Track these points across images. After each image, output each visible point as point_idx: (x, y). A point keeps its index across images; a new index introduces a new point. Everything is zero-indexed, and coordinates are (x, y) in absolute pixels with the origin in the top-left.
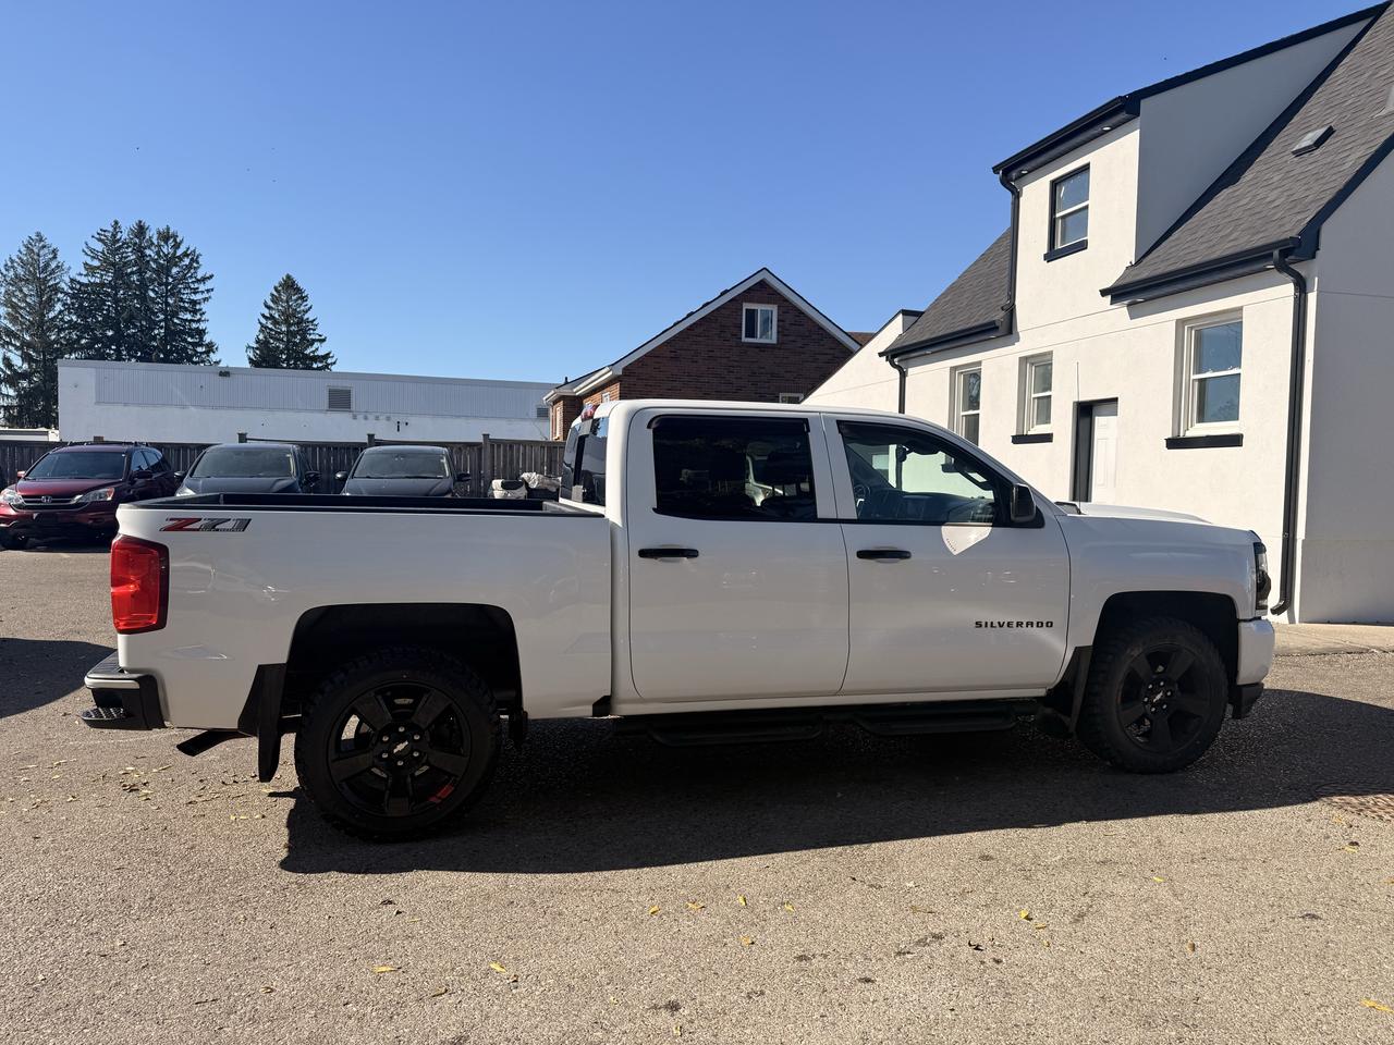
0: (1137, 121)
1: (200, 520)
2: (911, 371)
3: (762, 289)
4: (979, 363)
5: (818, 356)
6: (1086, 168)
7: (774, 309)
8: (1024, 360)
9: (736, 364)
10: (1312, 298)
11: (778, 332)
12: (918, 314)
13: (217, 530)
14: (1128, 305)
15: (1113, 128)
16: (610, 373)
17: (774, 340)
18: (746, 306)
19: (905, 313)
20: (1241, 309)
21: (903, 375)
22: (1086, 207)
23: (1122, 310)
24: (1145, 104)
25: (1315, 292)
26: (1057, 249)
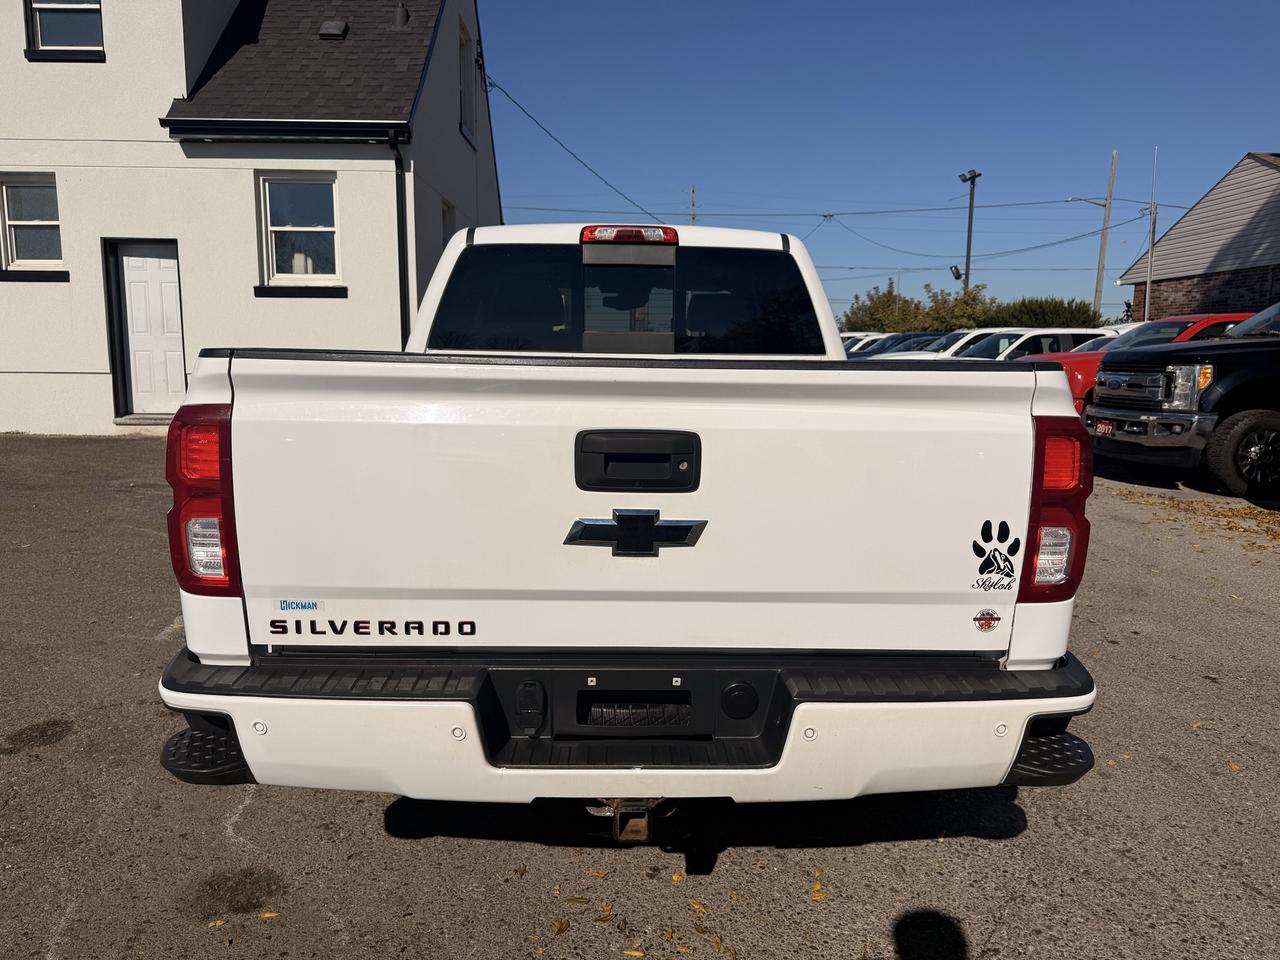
10: (409, 177)
14: (184, 142)
20: (333, 173)
22: (99, 11)
23: (178, 146)
25: (412, 173)
26: (42, 48)
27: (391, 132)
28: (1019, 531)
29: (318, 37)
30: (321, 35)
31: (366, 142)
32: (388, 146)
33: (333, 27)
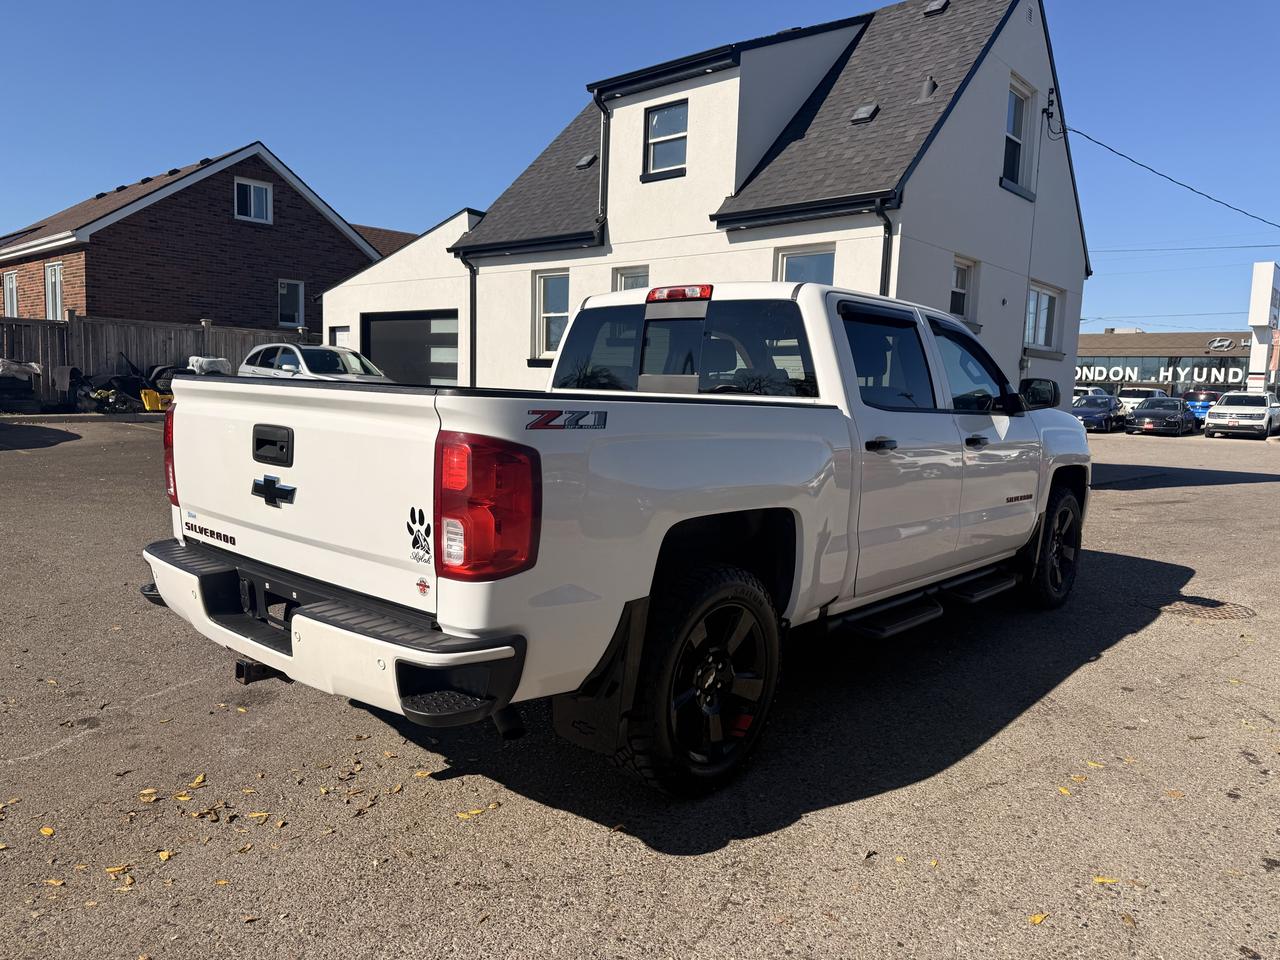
0: (738, 70)
1: (561, 413)
2: (482, 270)
3: (256, 164)
4: (567, 269)
5: (318, 244)
6: (685, 102)
7: (269, 187)
8: (616, 271)
9: (228, 243)
10: (896, 240)
11: (274, 213)
12: (482, 215)
13: (581, 427)
14: (728, 231)
15: (715, 70)
16: (74, 239)
17: (270, 221)
18: (238, 180)
19: (471, 212)
20: (834, 243)
21: (474, 274)
22: (685, 137)
23: (723, 235)
24: (744, 56)
25: (899, 236)
26: (652, 172)
27: (878, 200)
28: (429, 519)
29: (850, 123)
30: (853, 121)
31: (860, 213)
32: (875, 214)
33: (863, 112)
